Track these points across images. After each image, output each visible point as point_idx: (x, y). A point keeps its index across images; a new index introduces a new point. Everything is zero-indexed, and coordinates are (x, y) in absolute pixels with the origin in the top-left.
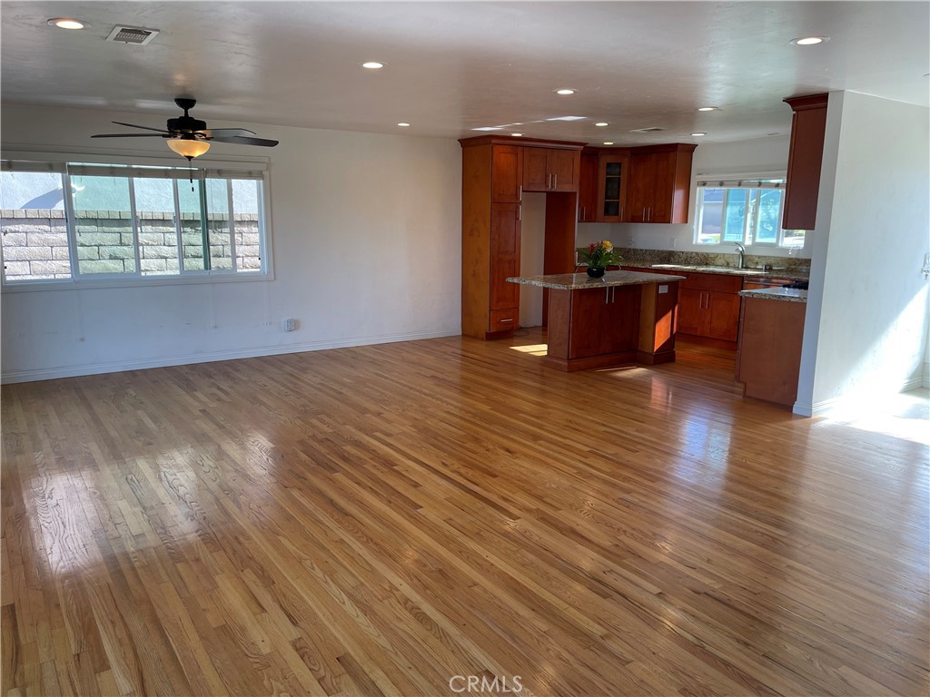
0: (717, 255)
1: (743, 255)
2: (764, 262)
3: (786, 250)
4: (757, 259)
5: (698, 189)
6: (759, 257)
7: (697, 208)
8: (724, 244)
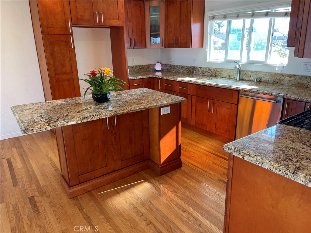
0: (223, 70)
1: (240, 71)
2: (256, 76)
3: (273, 67)
4: (250, 73)
5: (209, 22)
6: (252, 72)
7: (209, 36)
8: (227, 61)
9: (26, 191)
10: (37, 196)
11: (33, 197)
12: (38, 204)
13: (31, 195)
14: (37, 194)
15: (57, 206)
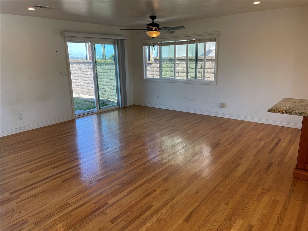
9: (272, 159)
10: (275, 164)
11: (273, 163)
12: (271, 168)
13: (272, 162)
14: (277, 163)
15: (281, 175)
